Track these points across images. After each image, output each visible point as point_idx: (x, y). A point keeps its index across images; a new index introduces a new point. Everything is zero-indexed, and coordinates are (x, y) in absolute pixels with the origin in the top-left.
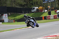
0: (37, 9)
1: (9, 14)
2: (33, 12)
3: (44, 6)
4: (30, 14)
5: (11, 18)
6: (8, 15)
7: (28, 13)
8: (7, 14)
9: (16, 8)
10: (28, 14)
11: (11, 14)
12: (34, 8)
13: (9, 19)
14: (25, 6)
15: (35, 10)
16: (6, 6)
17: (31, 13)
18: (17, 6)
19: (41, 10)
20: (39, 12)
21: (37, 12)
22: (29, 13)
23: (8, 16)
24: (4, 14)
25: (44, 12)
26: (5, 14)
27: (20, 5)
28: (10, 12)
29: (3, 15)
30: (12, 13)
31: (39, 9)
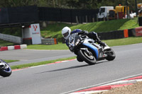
0: (111, 11)
1: (44, 24)
2: (100, 20)
3: (127, 4)
4: (94, 23)
5: (48, 34)
6: (41, 26)
7: (88, 22)
8: (38, 25)
9: (61, 10)
10: (88, 24)
11: (47, 24)
12: (103, 10)
13: (43, 37)
14: (83, 5)
15: (106, 13)
16: (35, 6)
17: (96, 21)
18: (62, 4)
19: (122, 14)
20: (116, 19)
21: (110, 20)
22: (92, 21)
23: (42, 29)
24: (32, 25)
25: (129, 19)
26: (34, 25)
27: (68, 2)
28: (45, 20)
29: (29, 26)
30: (50, 22)
31: (116, 12)
